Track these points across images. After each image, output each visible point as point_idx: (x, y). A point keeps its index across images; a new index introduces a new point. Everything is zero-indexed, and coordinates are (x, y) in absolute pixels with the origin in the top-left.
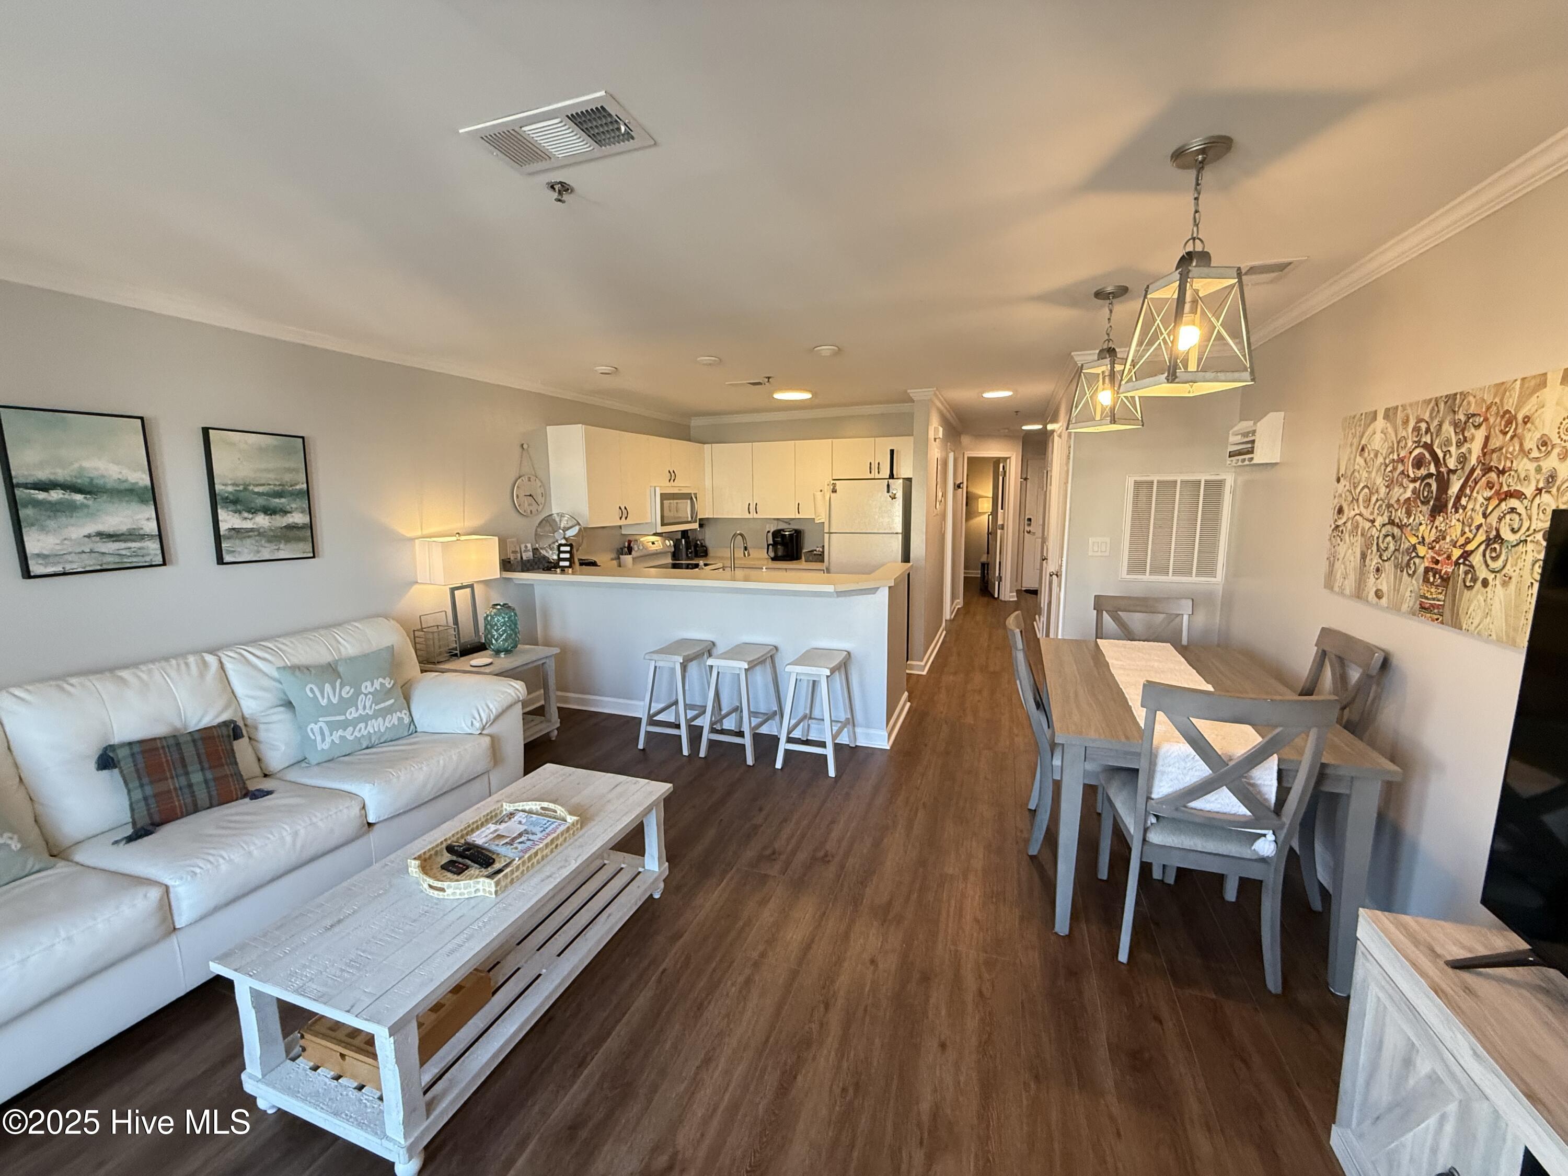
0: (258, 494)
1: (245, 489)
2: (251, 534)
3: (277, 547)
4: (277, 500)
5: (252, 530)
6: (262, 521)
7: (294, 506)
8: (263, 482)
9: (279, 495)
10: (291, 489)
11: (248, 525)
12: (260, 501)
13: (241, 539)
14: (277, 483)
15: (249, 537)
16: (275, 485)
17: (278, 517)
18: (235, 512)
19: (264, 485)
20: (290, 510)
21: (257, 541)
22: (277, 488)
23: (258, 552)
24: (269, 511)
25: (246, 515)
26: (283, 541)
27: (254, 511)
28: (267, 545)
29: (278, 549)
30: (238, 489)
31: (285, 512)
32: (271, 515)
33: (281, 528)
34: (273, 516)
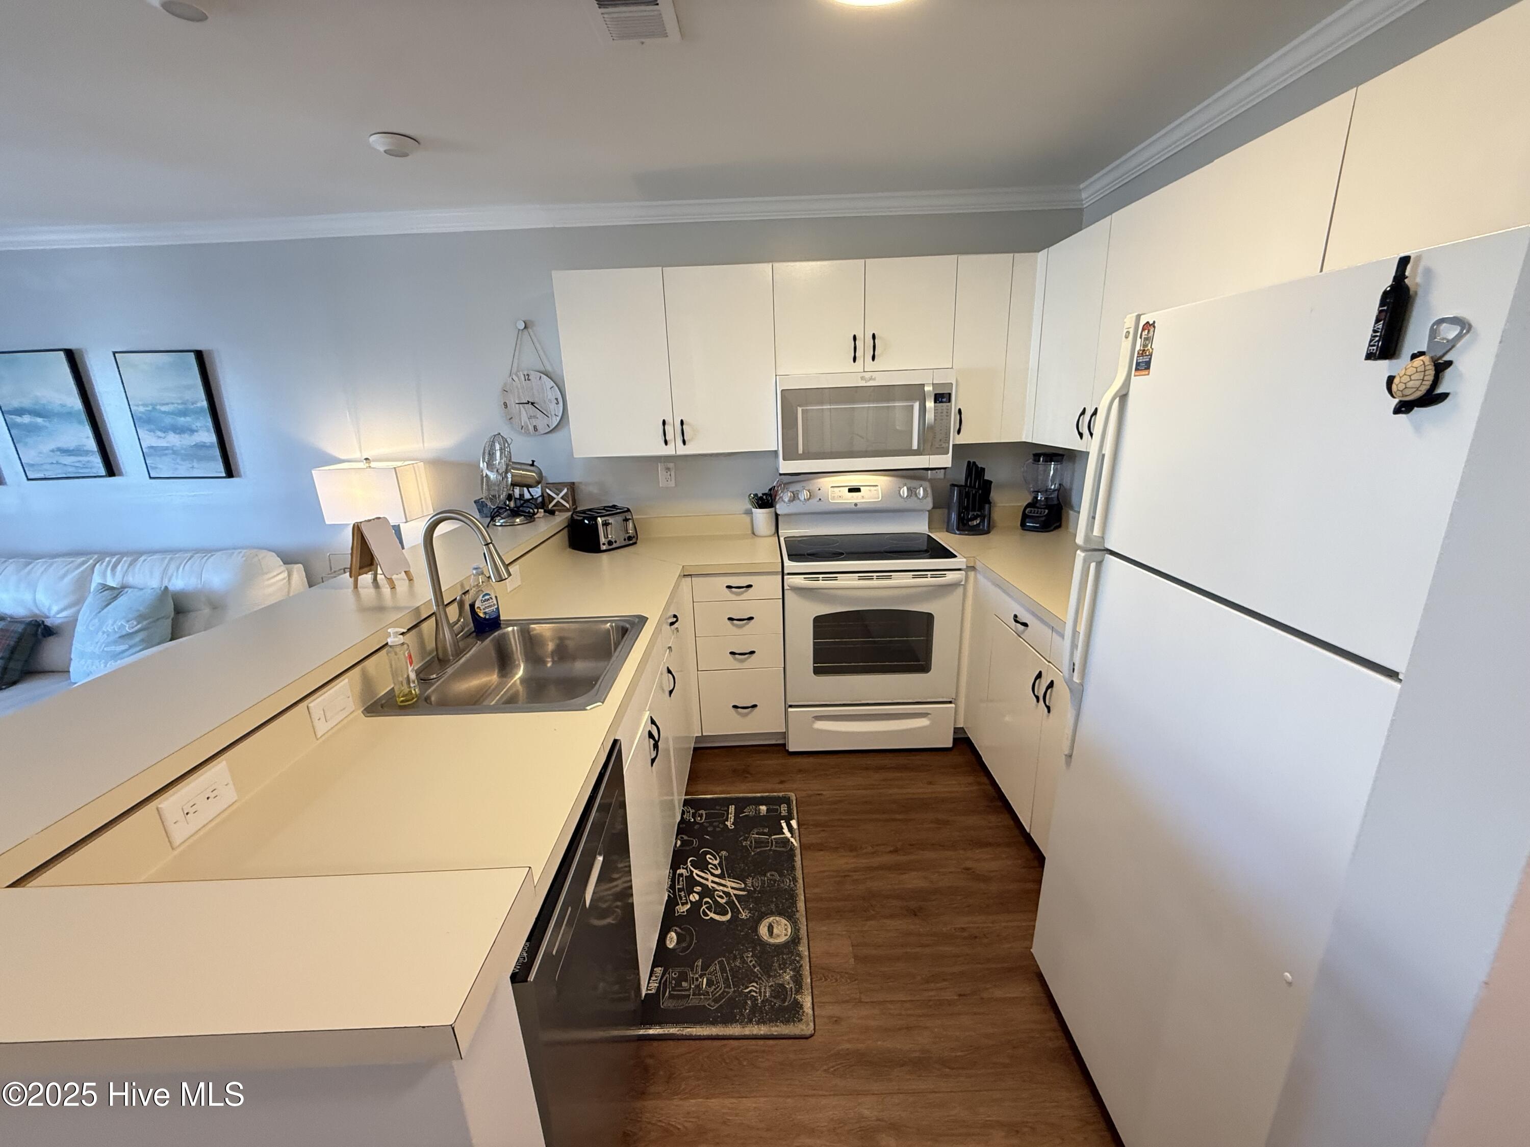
0: (164, 412)
1: (154, 409)
2: (166, 452)
3: (191, 466)
4: (182, 419)
5: (167, 448)
6: (173, 440)
7: (198, 424)
8: (167, 401)
9: (184, 413)
10: (192, 407)
11: (162, 443)
12: (168, 420)
13: (160, 456)
14: (179, 401)
15: (166, 455)
16: (178, 404)
17: (186, 436)
18: (150, 431)
19: (167, 404)
20: (196, 428)
21: (173, 459)
22: (180, 407)
23: (176, 469)
24: (180, 430)
25: (159, 433)
26: (195, 460)
27: (165, 430)
28: (182, 463)
29: (193, 467)
30: (147, 409)
31: (192, 431)
32: (180, 433)
33: (192, 447)
34: (183, 436)
